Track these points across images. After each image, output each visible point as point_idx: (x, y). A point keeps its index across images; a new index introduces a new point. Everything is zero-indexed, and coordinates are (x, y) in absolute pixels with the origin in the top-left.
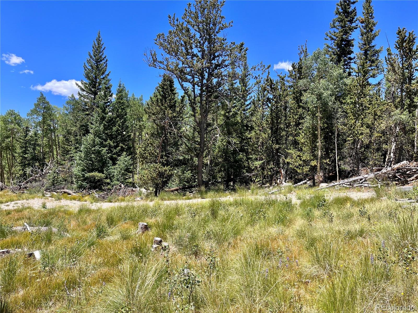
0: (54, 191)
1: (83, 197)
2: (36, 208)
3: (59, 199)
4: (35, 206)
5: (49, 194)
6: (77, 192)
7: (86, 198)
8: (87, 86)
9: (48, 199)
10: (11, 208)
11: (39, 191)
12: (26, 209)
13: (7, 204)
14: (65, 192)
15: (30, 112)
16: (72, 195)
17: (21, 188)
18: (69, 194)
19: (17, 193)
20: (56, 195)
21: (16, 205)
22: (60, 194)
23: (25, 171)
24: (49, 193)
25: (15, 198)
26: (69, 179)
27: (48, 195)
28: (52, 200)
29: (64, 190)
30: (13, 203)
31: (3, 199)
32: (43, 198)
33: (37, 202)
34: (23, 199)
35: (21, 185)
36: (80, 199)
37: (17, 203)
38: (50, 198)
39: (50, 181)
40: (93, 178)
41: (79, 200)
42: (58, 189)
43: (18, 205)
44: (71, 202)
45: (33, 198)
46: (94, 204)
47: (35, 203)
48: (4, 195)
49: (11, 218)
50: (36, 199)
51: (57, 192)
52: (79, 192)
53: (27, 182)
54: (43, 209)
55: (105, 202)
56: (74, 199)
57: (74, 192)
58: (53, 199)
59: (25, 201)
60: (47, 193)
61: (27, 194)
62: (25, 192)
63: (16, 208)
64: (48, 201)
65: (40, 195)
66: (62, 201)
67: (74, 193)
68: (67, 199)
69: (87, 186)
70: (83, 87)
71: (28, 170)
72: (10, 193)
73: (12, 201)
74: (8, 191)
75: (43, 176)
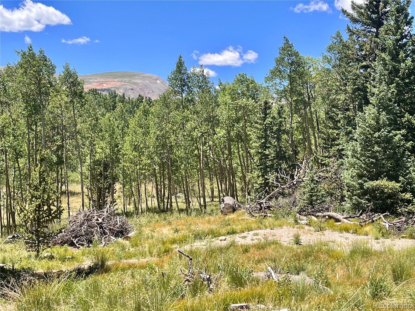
0: (313, 215)
1: (362, 226)
2: (285, 244)
3: (321, 229)
4: (283, 240)
5: (304, 220)
6: (350, 217)
7: (367, 229)
8: (363, 10)
9: (303, 228)
10: (248, 241)
11: (288, 214)
12: (270, 244)
13: (243, 235)
14: (330, 217)
15: (269, 74)
16: (343, 223)
17: (262, 207)
18: (338, 220)
19: (256, 217)
20: (315, 222)
21: (256, 237)
22: (323, 220)
23: (267, 179)
24: (305, 218)
25: (253, 226)
26: (338, 193)
27: (303, 222)
28: (310, 230)
29: (328, 213)
30: (251, 233)
31: (237, 226)
32: (296, 226)
33: (287, 232)
34: (266, 228)
35: (262, 203)
36: (357, 231)
37: (256, 234)
38: (307, 227)
39: (305, 197)
40: (378, 190)
41: (355, 232)
42: (320, 212)
43: (259, 237)
44: (341, 235)
45: (281, 226)
46: (382, 240)
47: (283, 234)
48: (239, 220)
49: (249, 259)
50: (285, 227)
51: (317, 217)
52: (354, 217)
53: (270, 199)
54: (295, 246)
55: (403, 237)
56: (347, 230)
57: (345, 216)
58: (312, 228)
59: (268, 230)
60: (302, 217)
61: (270, 219)
62: (268, 215)
63: (256, 242)
64: (304, 233)
65: (291, 220)
66: (326, 232)
67: (346, 218)
68: (334, 230)
69: (368, 206)
70: (355, 15)
71: (271, 178)
72: (247, 216)
73: (250, 230)
74: (243, 213)
75: (294, 187)
